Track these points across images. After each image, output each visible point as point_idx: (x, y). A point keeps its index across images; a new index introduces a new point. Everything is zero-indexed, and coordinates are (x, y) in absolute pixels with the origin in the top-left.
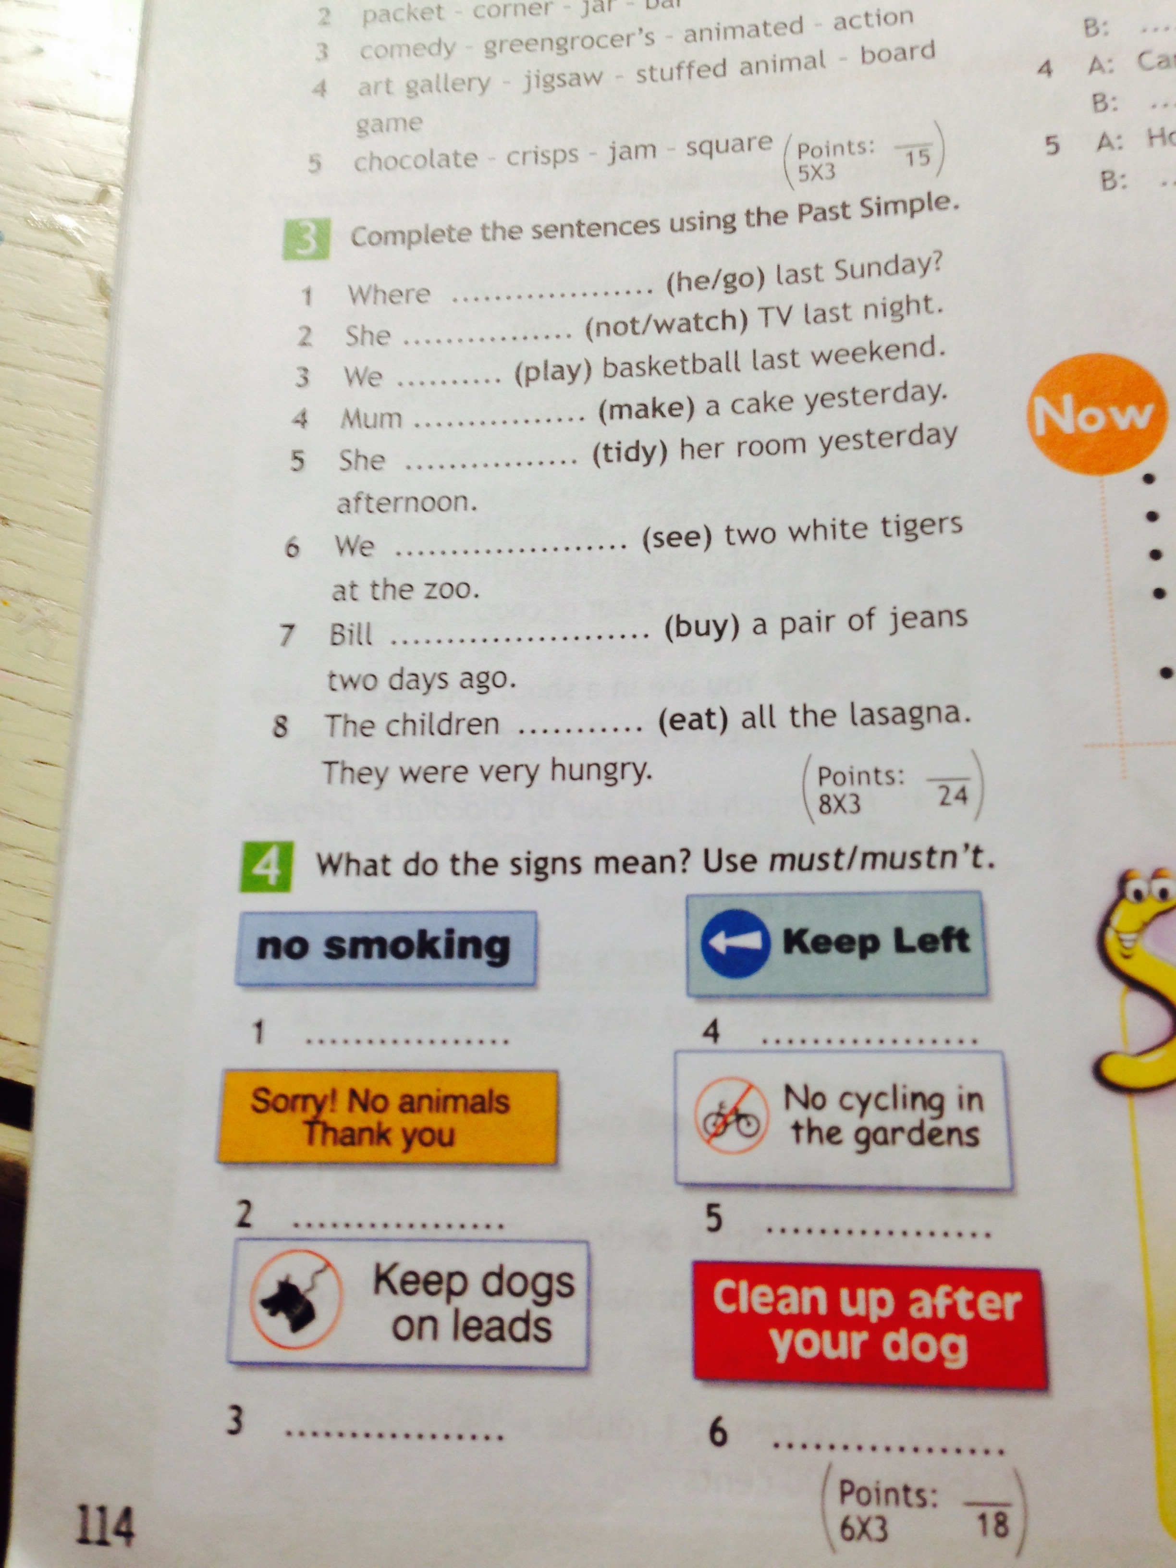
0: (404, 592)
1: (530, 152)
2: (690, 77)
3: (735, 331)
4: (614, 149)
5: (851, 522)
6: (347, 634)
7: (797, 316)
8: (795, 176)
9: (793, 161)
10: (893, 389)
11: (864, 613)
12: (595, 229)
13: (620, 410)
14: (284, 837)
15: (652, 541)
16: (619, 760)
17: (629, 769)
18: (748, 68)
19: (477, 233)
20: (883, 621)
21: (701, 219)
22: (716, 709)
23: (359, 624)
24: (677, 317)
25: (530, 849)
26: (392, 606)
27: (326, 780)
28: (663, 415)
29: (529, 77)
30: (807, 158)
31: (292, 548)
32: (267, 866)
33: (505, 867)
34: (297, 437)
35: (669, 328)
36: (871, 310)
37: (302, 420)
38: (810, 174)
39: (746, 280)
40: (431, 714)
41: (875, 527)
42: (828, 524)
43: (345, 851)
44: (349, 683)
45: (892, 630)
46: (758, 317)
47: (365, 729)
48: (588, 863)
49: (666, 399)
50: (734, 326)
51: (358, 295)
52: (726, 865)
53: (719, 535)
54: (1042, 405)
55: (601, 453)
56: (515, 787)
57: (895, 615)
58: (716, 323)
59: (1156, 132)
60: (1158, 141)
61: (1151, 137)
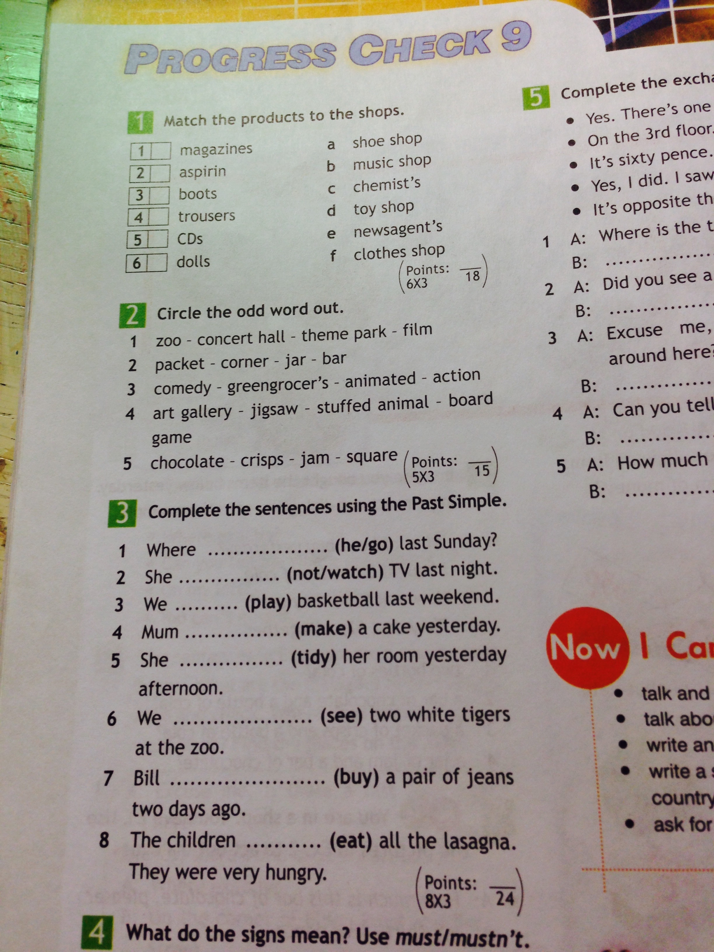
0: (178, 749)
1: (255, 457)
2: (349, 411)
3: (375, 579)
4: (304, 456)
5: (445, 709)
6: (144, 777)
7: (412, 570)
8: (411, 479)
9: (410, 470)
10: (469, 622)
11: (452, 771)
12: (292, 509)
13: (308, 629)
14: (107, 913)
15: (327, 718)
16: (307, 866)
17: (313, 873)
18: (383, 406)
19: (223, 510)
20: (464, 778)
21: (355, 504)
22: (364, 834)
23: (152, 771)
24: (342, 569)
25: (253, 924)
26: (172, 758)
27: (132, 877)
28: (333, 634)
29: (254, 408)
30: (418, 468)
31: (112, 719)
32: (97, 932)
33: (239, 937)
34: (115, 645)
35: (337, 576)
36: (455, 569)
37: (118, 633)
38: (419, 478)
39: (382, 546)
40: (195, 833)
41: (459, 714)
42: (431, 710)
43: (144, 923)
44: (146, 811)
45: (469, 784)
46: (388, 571)
47: (154, 842)
48: (288, 935)
49: (335, 622)
50: (375, 576)
51: (153, 550)
52: (370, 940)
53: (366, 715)
54: (555, 639)
55: (296, 658)
56: (244, 884)
57: (470, 774)
58: (364, 573)
59: (623, 459)
60: (624, 466)
61: (620, 463)
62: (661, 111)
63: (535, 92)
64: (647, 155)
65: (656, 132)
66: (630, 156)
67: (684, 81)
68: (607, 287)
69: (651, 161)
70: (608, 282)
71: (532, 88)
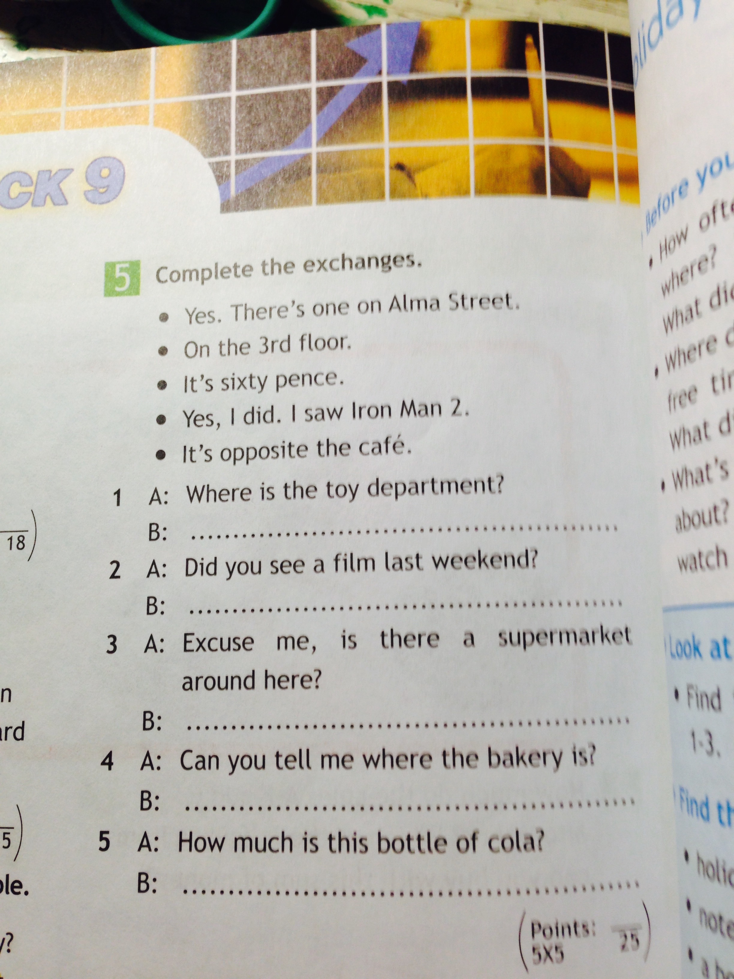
59: (186, 836)
60: (186, 845)
61: (181, 841)
62: (281, 311)
63: (121, 270)
64: (259, 378)
65: (273, 343)
66: (236, 377)
67: (317, 265)
68: (190, 573)
69: (262, 387)
70: (192, 564)
71: (119, 263)
